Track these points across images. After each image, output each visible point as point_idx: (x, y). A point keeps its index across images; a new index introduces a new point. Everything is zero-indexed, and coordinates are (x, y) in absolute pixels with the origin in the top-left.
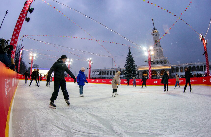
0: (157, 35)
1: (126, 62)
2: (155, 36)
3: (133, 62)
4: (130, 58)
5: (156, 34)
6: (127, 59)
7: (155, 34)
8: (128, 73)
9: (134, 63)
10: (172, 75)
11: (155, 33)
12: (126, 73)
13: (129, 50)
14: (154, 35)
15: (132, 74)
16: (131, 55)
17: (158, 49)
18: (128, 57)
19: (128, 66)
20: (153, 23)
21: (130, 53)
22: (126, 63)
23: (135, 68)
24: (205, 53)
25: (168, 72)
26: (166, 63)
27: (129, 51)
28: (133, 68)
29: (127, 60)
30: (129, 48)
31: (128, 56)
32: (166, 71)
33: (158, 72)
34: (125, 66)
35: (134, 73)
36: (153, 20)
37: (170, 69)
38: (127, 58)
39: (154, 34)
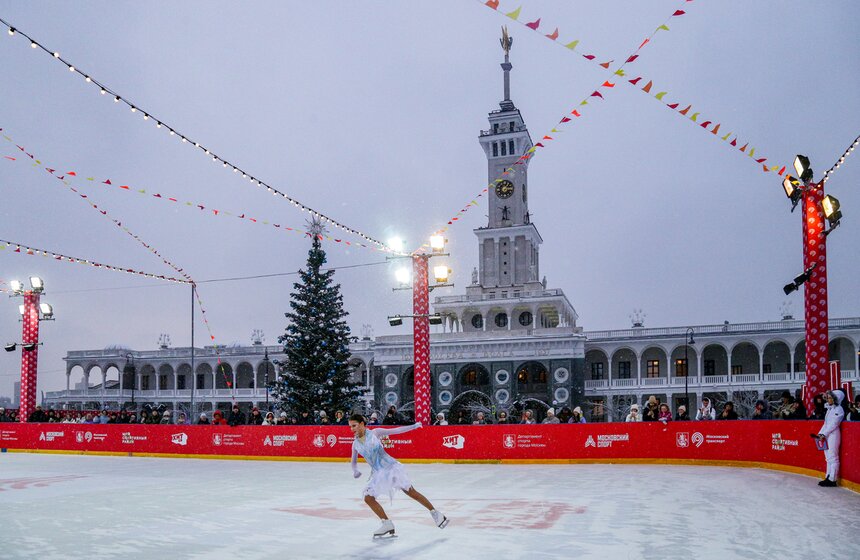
0: (519, 152)
1: (288, 315)
2: (504, 153)
3: (338, 317)
4: (316, 292)
5: (512, 143)
6: (298, 297)
7: (503, 144)
8: (297, 386)
9: (341, 320)
10: (586, 394)
11: (506, 137)
12: (291, 383)
13: (316, 239)
14: (495, 145)
15: (327, 387)
16: (323, 269)
17: (512, 239)
18: (302, 283)
19: (305, 341)
20: (507, 67)
21: (317, 258)
22: (289, 322)
23: (346, 354)
24: (799, 280)
25: (562, 375)
26: (554, 325)
27: (316, 245)
28: (333, 352)
29: (294, 305)
30: (316, 224)
31: (306, 278)
32: (552, 371)
33: (502, 377)
34: (282, 339)
35: (338, 384)
36: (507, 43)
37: (574, 361)
38: (297, 292)
39: (498, 138)
